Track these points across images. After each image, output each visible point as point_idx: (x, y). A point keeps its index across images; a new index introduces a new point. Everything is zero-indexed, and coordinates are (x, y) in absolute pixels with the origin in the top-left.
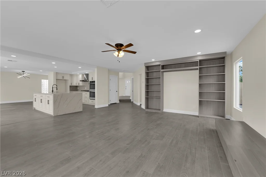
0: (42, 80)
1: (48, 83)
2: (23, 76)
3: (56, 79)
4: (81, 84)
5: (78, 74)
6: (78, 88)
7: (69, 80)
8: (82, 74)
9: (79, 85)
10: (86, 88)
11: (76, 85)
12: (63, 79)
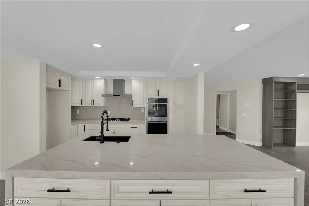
5: (99, 77)
6: (78, 112)
7: (70, 92)
8: (105, 80)
9: (92, 106)
10: (109, 113)
11: (81, 106)
12: (60, 88)
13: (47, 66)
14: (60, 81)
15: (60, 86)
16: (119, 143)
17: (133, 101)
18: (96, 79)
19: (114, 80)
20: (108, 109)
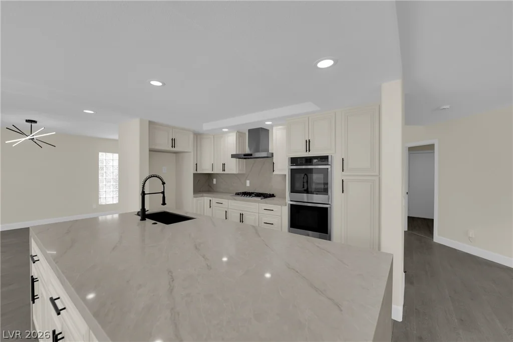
0: (100, 154)
1: (116, 163)
2: (30, 137)
3: (150, 151)
4: (233, 167)
5: (227, 130)
6: (215, 181)
7: (192, 153)
8: (238, 132)
9: (223, 172)
10: (248, 183)
11: (212, 172)
12: (173, 149)
13: (150, 123)
14: (173, 140)
15: (173, 146)
16: (156, 223)
17: (273, 164)
18: (226, 132)
19: (249, 131)
20: (247, 178)
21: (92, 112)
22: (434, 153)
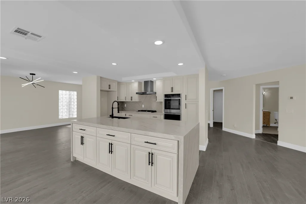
2: (32, 82)
3: (101, 91)
4: (136, 98)
5: (134, 81)
6: (125, 105)
7: (117, 92)
8: (139, 82)
9: (131, 101)
10: (143, 106)
11: (125, 101)
12: (109, 90)
13: (101, 77)
14: (109, 85)
15: (109, 88)
16: (119, 119)
17: (156, 97)
18: (133, 82)
19: (144, 81)
20: (142, 104)
21: (77, 73)
22: (222, 93)
